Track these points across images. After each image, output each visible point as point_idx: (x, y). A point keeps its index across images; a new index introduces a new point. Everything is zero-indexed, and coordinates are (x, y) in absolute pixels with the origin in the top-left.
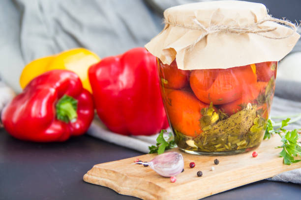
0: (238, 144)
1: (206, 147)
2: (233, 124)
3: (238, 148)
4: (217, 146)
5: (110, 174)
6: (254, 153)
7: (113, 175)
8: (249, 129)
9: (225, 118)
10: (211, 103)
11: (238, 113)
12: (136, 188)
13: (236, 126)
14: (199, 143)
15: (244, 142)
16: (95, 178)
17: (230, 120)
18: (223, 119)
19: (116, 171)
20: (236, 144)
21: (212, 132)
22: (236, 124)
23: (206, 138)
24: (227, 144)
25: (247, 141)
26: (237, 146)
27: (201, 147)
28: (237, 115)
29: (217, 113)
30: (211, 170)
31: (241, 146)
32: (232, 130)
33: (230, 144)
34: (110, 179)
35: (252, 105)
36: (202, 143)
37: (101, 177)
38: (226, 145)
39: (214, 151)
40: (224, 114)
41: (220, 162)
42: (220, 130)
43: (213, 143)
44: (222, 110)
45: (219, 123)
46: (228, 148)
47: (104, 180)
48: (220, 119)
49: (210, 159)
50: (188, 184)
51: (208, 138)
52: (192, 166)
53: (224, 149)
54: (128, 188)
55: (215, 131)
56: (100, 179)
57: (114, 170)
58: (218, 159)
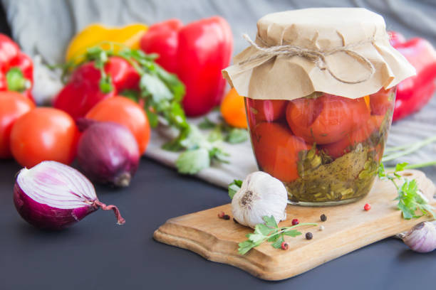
0: (343, 194)
1: (302, 196)
2: (339, 169)
3: (343, 198)
4: (316, 195)
5: (191, 233)
6: (367, 206)
7: (196, 234)
8: (358, 176)
9: (329, 162)
10: (315, 144)
11: (346, 156)
12: (231, 254)
13: (343, 171)
14: (295, 191)
15: (351, 191)
16: (171, 237)
17: (334, 164)
18: (327, 163)
19: (199, 229)
20: (340, 193)
21: (312, 177)
22: (342, 169)
23: (303, 185)
24: (330, 194)
25: (354, 189)
26: (341, 196)
27: (296, 196)
28: (343, 158)
29: (319, 155)
30: (320, 230)
31: (346, 195)
32: (337, 175)
33: (332, 193)
34: (193, 240)
35: (363, 146)
36: (299, 191)
37: (180, 237)
38: (328, 195)
39: (312, 202)
40: (328, 157)
41: (328, 218)
42: (321, 176)
43: (312, 192)
44: (325, 152)
45: (321, 167)
46: (330, 197)
47: (184, 240)
48: (323, 163)
49: (313, 213)
50: (298, 250)
51: (305, 185)
52: (294, 222)
53: (325, 198)
54: (220, 254)
55: (315, 177)
56: (177, 239)
57: (196, 227)
58: (326, 215)
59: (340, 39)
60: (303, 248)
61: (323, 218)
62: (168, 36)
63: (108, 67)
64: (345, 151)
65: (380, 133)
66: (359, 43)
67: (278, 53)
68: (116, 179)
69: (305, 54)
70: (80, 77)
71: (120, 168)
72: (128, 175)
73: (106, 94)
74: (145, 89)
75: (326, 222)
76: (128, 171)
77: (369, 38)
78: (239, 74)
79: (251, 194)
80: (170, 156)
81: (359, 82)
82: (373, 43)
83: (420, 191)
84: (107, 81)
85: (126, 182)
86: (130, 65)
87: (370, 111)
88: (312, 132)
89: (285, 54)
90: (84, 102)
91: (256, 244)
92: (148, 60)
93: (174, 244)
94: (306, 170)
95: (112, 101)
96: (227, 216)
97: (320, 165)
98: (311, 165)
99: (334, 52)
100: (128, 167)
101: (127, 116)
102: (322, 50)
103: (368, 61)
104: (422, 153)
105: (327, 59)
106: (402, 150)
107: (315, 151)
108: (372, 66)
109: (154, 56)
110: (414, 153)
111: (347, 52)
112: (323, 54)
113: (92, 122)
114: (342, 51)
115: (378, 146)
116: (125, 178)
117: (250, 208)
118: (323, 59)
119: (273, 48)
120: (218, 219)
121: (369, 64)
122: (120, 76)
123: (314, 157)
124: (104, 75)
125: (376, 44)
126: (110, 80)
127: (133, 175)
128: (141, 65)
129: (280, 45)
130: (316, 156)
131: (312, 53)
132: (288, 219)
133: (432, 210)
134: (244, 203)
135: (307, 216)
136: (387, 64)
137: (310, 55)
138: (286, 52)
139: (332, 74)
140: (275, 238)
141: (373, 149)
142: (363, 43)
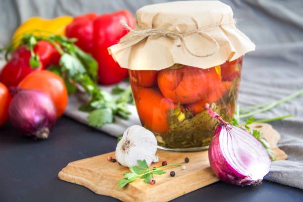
0: (203, 141)
1: (173, 144)
2: (199, 123)
3: (203, 145)
4: (183, 143)
5: (85, 173)
7: (89, 174)
8: (214, 127)
9: (190, 117)
10: (179, 103)
11: (203, 112)
12: (113, 188)
13: (202, 124)
14: (167, 139)
15: (209, 139)
16: (70, 176)
17: (195, 119)
18: (189, 118)
19: (91, 169)
20: (201, 141)
21: (179, 130)
22: (201, 122)
23: (173, 135)
26: (202, 143)
27: (168, 144)
28: (202, 114)
29: (183, 112)
30: (182, 170)
31: (206, 142)
32: (197, 128)
33: (195, 141)
34: (86, 178)
35: (217, 105)
36: (170, 140)
37: (77, 176)
38: (192, 143)
39: (180, 148)
40: (190, 113)
41: (190, 160)
42: (186, 128)
43: (180, 140)
44: (188, 109)
45: (185, 121)
46: (193, 144)
47: (80, 178)
48: (186, 118)
49: (180, 157)
50: (162, 185)
51: (174, 135)
52: (164, 164)
53: (190, 145)
54: (105, 188)
55: (181, 129)
56: (75, 177)
57: (89, 168)
58: (189, 158)
59: (194, 24)
60: (167, 184)
61: (187, 161)
62: (86, 24)
63: (36, 48)
64: (203, 109)
65: (230, 95)
66: (210, 26)
67: (148, 35)
68: (38, 133)
69: (168, 35)
70: (17, 56)
71: (40, 125)
72: (47, 130)
73: (35, 69)
74: (63, 65)
75: (189, 163)
76: (46, 126)
77: (217, 23)
78: (120, 51)
79: (129, 142)
80: (83, 115)
81: (207, 56)
82: (220, 27)
83: (264, 139)
84: (35, 59)
85: (45, 135)
86: (53, 47)
87: (221, 77)
88: (176, 94)
89: (154, 35)
90: (19, 75)
91: (131, 180)
92: (69, 43)
93: (72, 181)
94: (174, 123)
95: (40, 74)
96: (114, 159)
97: (184, 120)
98: (178, 120)
99: (190, 34)
100: (46, 123)
101: (49, 85)
102: (181, 32)
103: (215, 40)
104: (276, 111)
105: (185, 39)
106: (261, 108)
107: (179, 109)
108: (217, 44)
109: (74, 40)
110: (269, 110)
111: (200, 34)
112: (181, 35)
113: (21, 90)
114: (195, 32)
115: (229, 105)
116: (44, 131)
117: (128, 153)
118: (181, 39)
119: (145, 31)
120: (107, 162)
121: (215, 43)
122: (46, 55)
123: (179, 114)
124: (33, 54)
125: (223, 27)
126: (38, 58)
127: (51, 130)
128: (63, 47)
129: (149, 29)
130: (181, 113)
131: (174, 35)
132: (159, 162)
133: (272, 153)
134: (124, 149)
135: (175, 159)
136: (230, 42)
137: (173, 37)
138: (154, 34)
139: (188, 51)
140: (146, 176)
141: (225, 107)
142: (213, 27)
